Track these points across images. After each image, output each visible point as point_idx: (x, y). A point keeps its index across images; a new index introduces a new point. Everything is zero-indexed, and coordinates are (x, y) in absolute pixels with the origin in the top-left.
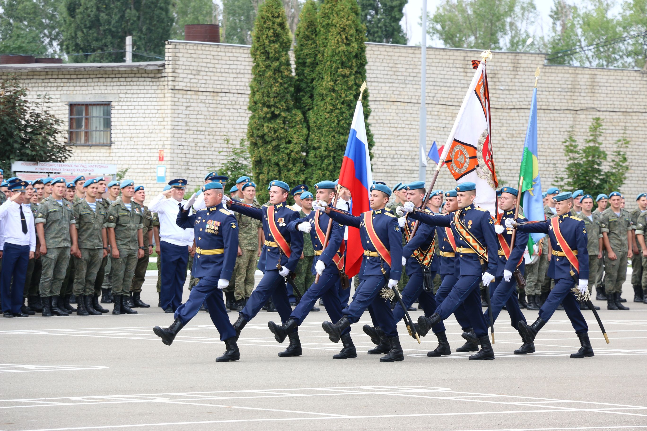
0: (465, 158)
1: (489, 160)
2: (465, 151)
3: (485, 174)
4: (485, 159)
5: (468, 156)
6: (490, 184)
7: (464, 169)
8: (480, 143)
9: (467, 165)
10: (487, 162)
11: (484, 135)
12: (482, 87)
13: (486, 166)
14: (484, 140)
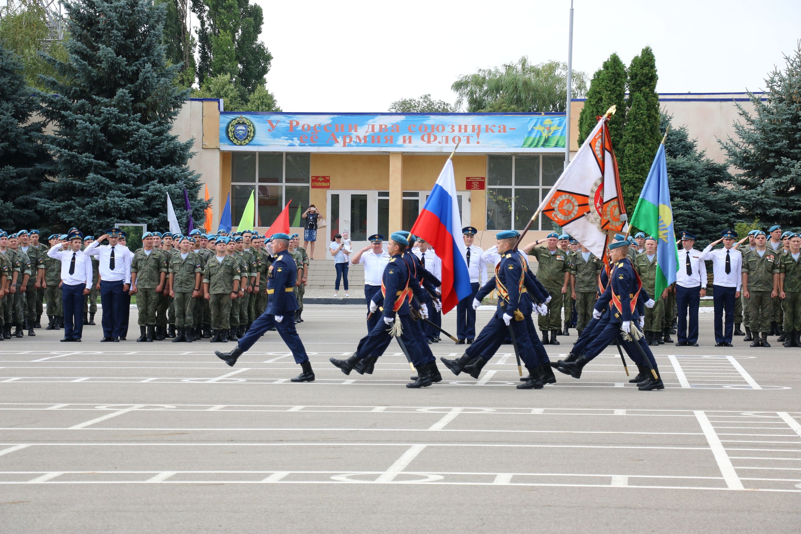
0: (574, 206)
1: (599, 207)
2: (573, 200)
3: (596, 219)
4: (596, 206)
5: (576, 204)
6: (599, 228)
7: (573, 216)
8: (592, 191)
9: (576, 213)
10: (597, 209)
11: (596, 184)
12: (600, 140)
13: (596, 212)
14: (596, 189)
